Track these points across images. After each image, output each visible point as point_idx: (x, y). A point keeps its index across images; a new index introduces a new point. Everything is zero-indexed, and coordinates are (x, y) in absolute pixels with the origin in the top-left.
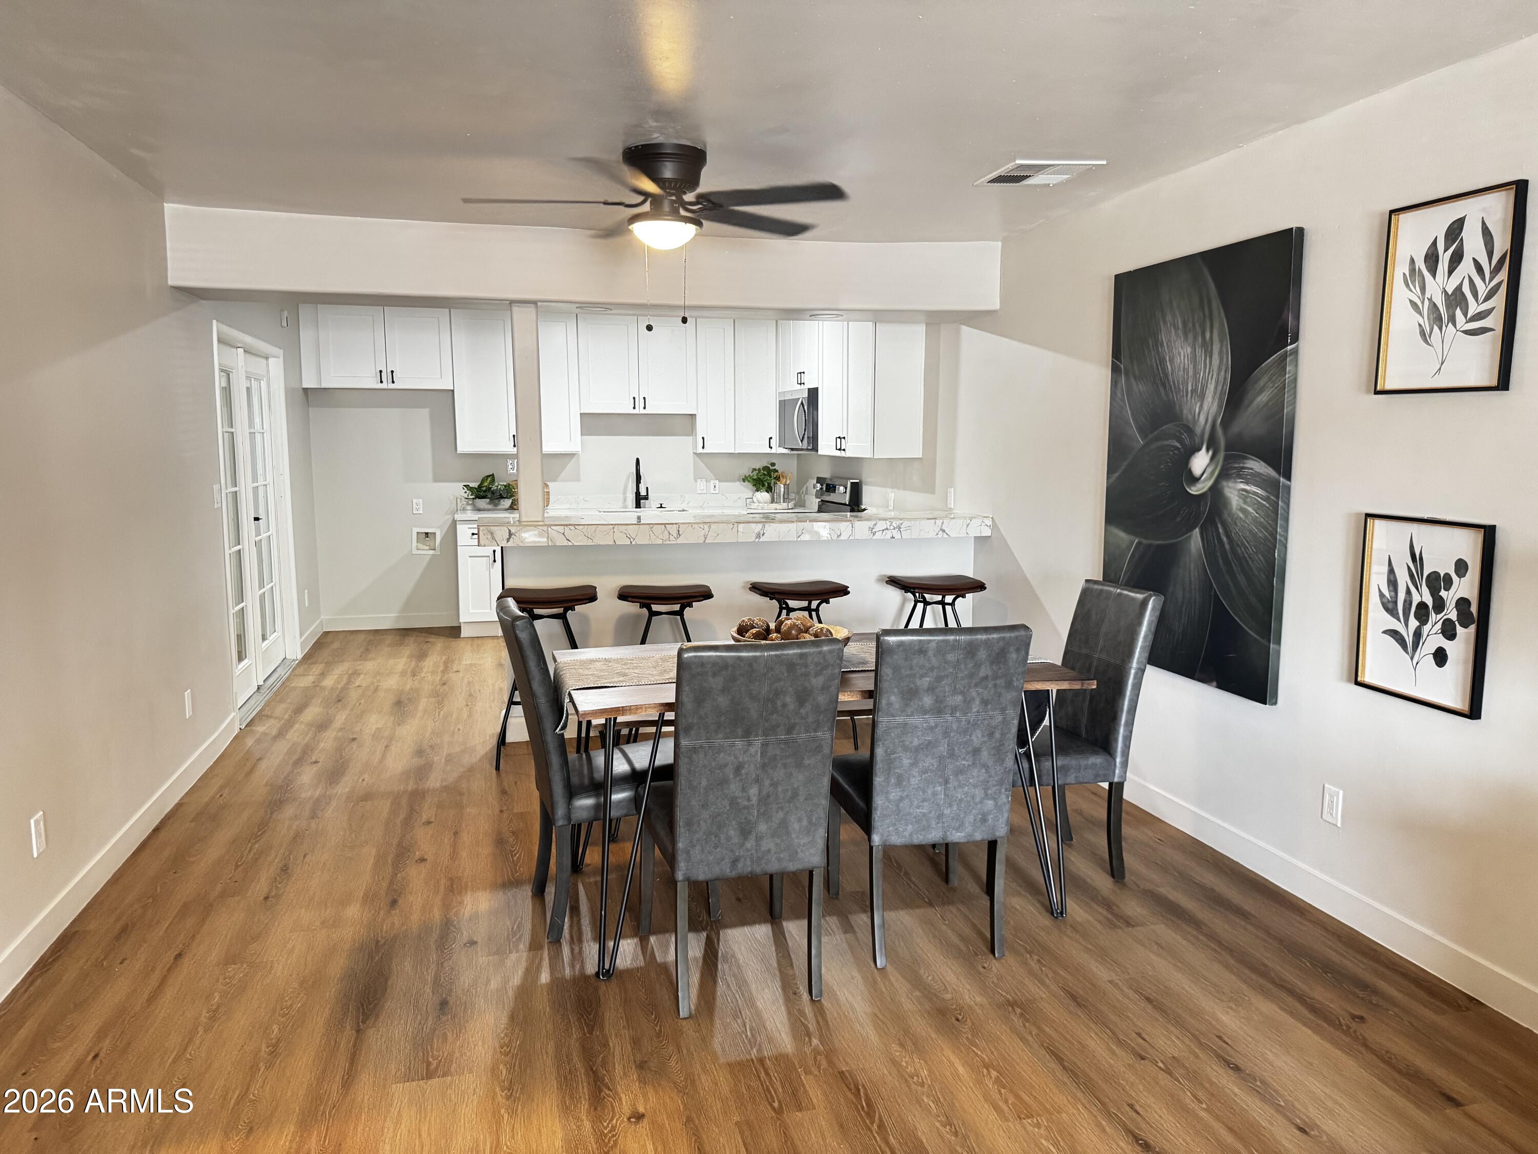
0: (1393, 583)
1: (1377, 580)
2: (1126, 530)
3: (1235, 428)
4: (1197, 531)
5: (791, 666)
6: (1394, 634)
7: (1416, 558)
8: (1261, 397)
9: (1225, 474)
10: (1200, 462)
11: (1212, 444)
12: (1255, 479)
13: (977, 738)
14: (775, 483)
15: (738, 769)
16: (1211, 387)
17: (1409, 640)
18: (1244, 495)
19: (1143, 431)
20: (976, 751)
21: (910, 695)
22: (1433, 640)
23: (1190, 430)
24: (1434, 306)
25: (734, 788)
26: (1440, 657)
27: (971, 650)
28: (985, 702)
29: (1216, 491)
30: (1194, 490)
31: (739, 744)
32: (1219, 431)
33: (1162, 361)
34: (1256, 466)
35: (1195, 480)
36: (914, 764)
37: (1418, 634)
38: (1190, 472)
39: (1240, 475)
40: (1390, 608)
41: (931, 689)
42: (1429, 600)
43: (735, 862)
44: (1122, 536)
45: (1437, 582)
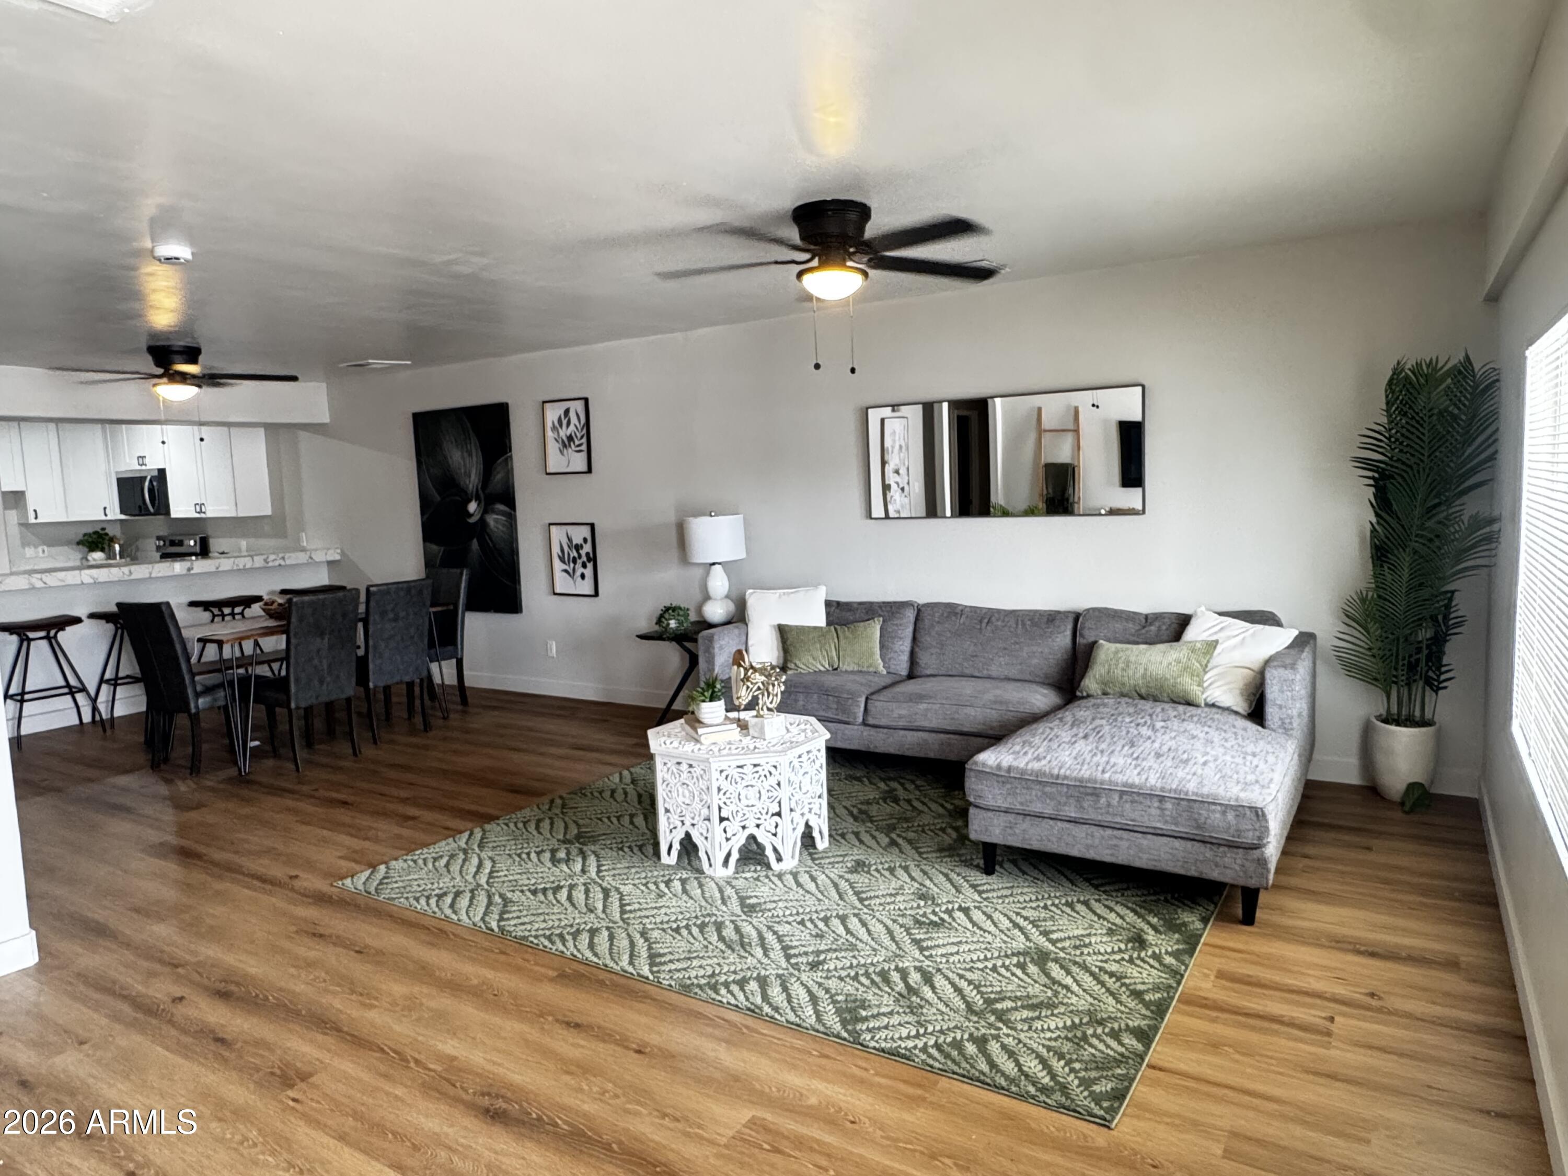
0: (562, 550)
1: (556, 550)
2: (437, 544)
3: (488, 491)
4: (475, 541)
5: (340, 601)
6: (566, 571)
7: (570, 540)
8: (498, 477)
9: (486, 512)
10: (472, 507)
11: (478, 498)
12: (503, 513)
13: (412, 631)
14: (110, 544)
15: (318, 651)
16: (474, 471)
17: (571, 571)
18: (496, 521)
19: (439, 494)
20: (412, 637)
21: (383, 614)
22: (580, 570)
23: (466, 493)
24: (563, 441)
25: (316, 662)
26: (583, 576)
27: (409, 590)
28: (415, 614)
29: (482, 522)
30: (472, 520)
31: (318, 640)
32: (480, 492)
33: (445, 457)
34: (501, 507)
35: (471, 515)
36: (386, 647)
37: (574, 569)
38: (468, 512)
39: (494, 512)
40: (562, 559)
41: (393, 610)
42: (576, 554)
43: (317, 697)
44: (434, 547)
45: (578, 548)
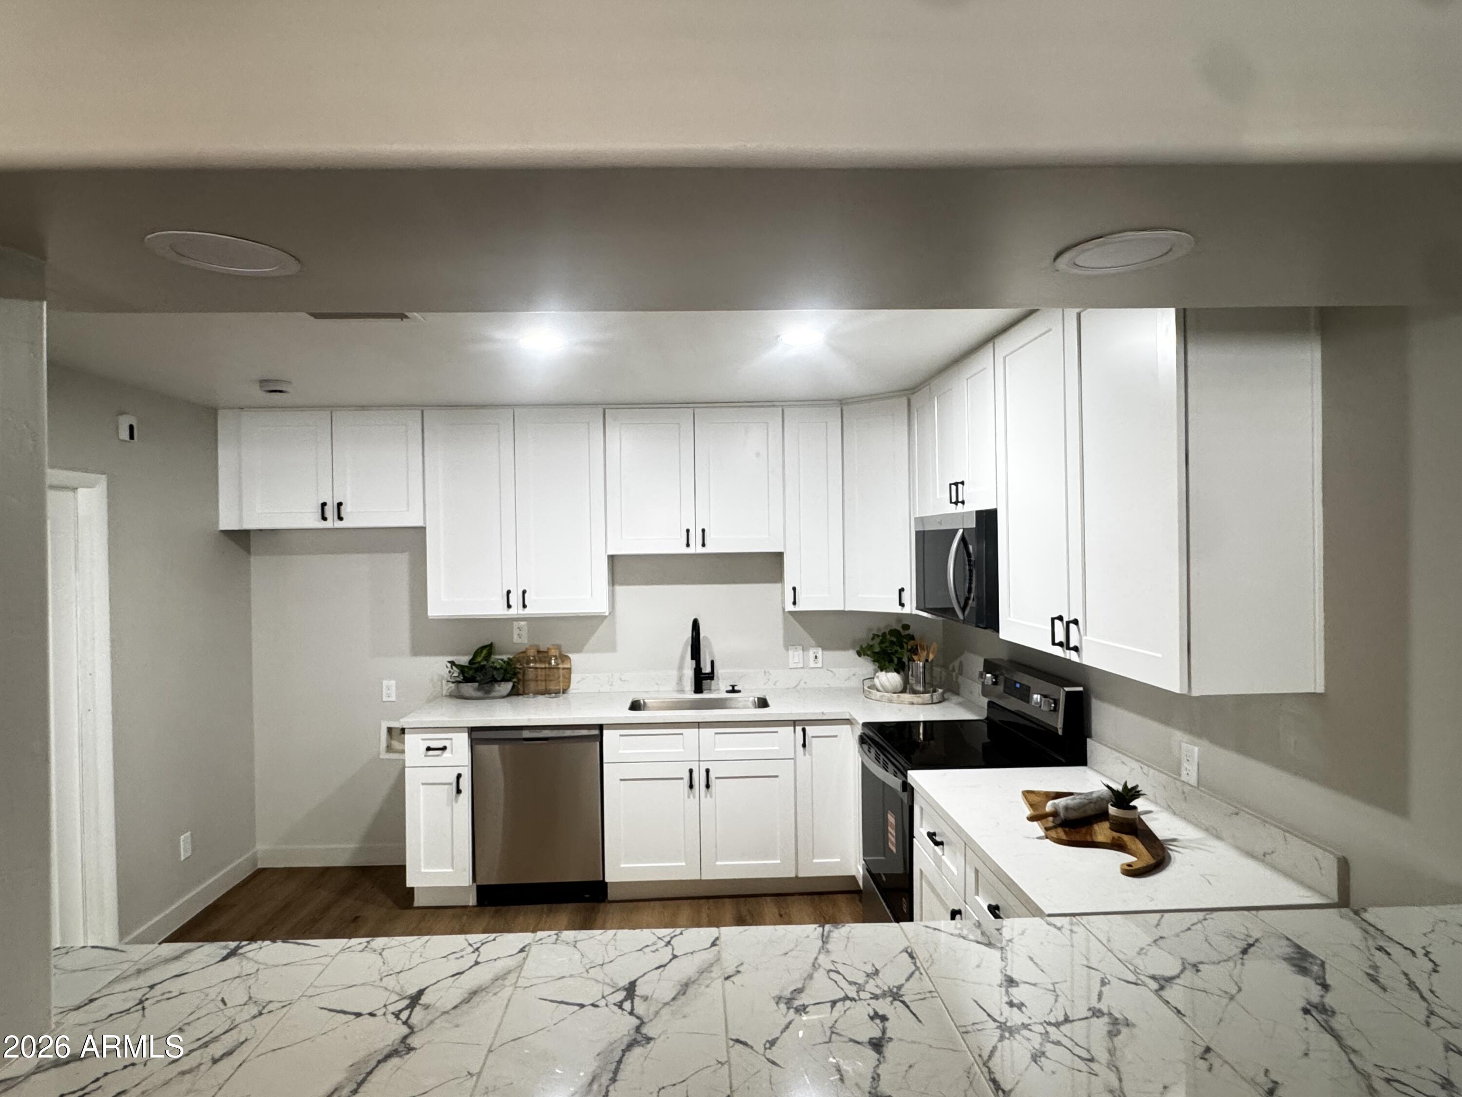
14: (911, 660)
